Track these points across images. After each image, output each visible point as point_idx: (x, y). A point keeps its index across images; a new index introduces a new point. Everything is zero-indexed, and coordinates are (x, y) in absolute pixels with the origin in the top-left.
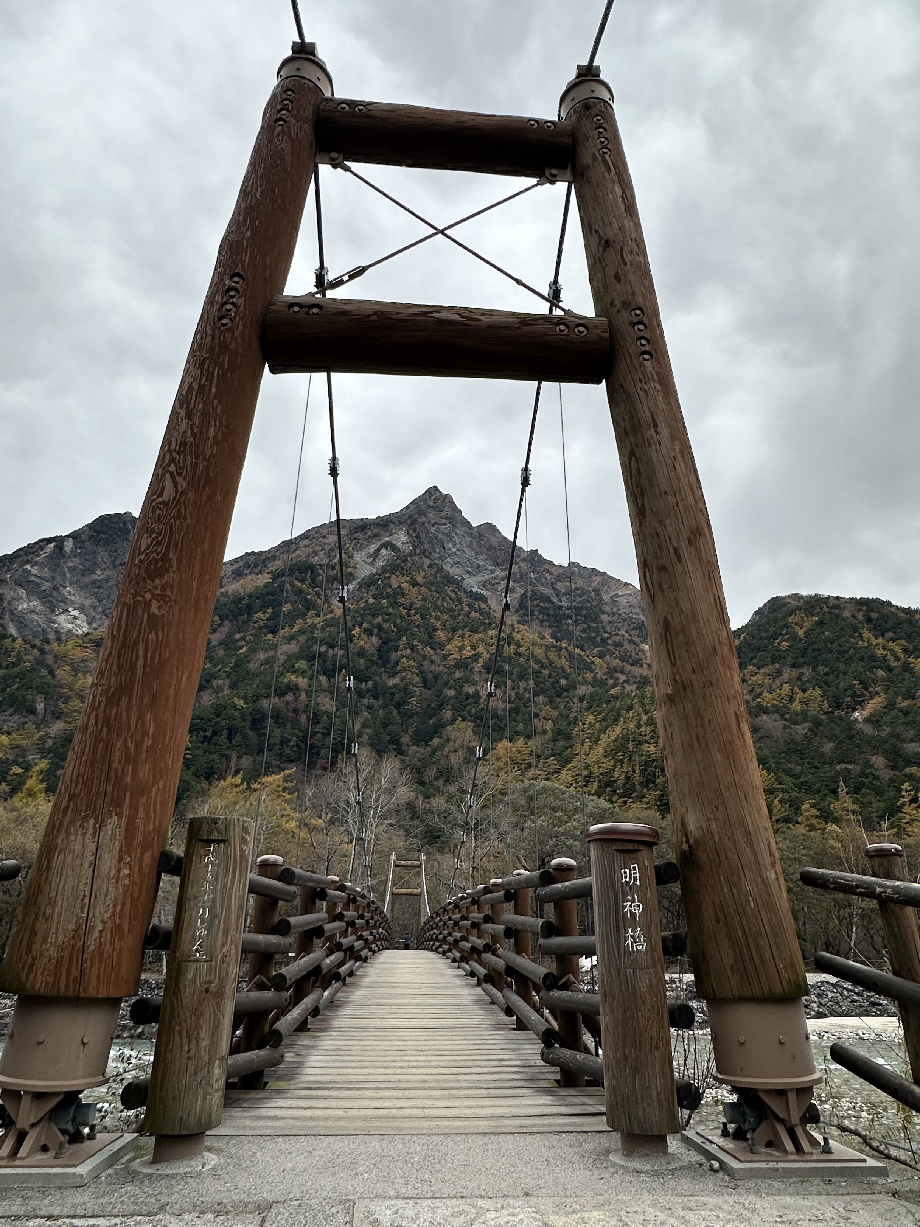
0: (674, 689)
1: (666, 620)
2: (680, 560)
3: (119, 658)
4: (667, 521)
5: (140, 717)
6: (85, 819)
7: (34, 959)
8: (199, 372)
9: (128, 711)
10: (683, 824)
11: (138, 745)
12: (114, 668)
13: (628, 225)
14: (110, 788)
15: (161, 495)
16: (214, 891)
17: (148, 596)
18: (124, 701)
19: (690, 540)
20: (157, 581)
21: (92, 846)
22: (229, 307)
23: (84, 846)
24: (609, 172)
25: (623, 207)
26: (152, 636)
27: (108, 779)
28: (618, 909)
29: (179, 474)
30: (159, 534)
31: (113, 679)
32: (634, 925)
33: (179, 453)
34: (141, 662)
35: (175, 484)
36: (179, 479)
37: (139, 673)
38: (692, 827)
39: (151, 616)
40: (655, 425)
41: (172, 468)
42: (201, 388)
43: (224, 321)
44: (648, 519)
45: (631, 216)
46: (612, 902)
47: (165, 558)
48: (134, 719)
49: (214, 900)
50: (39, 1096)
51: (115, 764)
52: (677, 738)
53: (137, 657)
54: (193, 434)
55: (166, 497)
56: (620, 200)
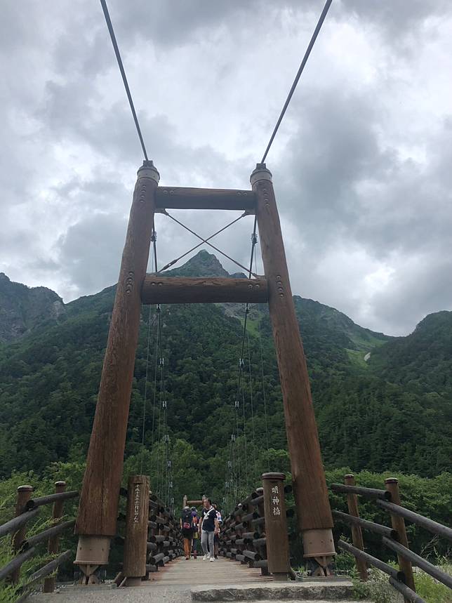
0: (292, 424)
5: (112, 443)
8: (121, 313)
9: (108, 441)
16: (139, 500)
18: (106, 438)
20: (113, 395)
22: (129, 286)
28: (271, 501)
30: (112, 377)
32: (276, 506)
33: (117, 346)
34: (111, 424)
36: (118, 356)
37: (110, 428)
43: (128, 292)
47: (115, 386)
49: (140, 503)
50: (92, 566)
53: (109, 422)
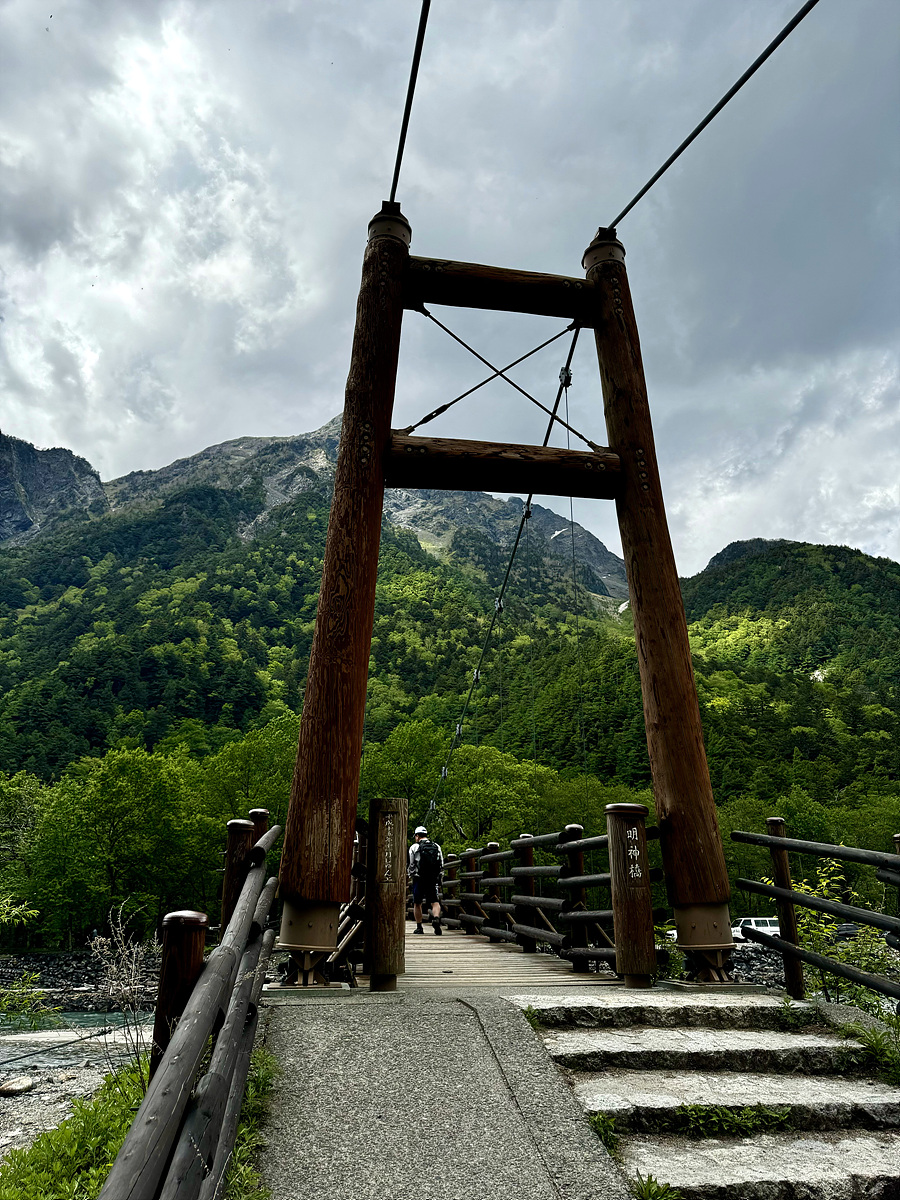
0: (659, 721)
1: (654, 675)
2: (664, 637)
3: (326, 700)
4: (656, 610)
5: (344, 738)
6: (321, 801)
7: (303, 880)
8: (351, 500)
9: (337, 734)
10: (663, 805)
11: (345, 755)
12: (324, 707)
13: (635, 376)
14: (333, 782)
15: (337, 591)
16: (393, 842)
17: (339, 661)
18: (334, 728)
19: (671, 623)
20: (344, 651)
21: (327, 816)
22: (365, 449)
23: (323, 817)
24: (622, 329)
25: (631, 360)
26: (345, 687)
27: (331, 777)
28: (625, 853)
29: (349, 577)
30: (340, 618)
31: (325, 715)
32: (634, 861)
33: (346, 561)
34: (341, 704)
35: (346, 584)
36: (349, 580)
37: (340, 711)
38: (668, 806)
39: (343, 674)
40: (651, 540)
41: (343, 572)
42: (354, 513)
43: (364, 460)
44: (644, 606)
45: (637, 369)
46: (621, 850)
47: (347, 636)
48: (340, 740)
49: (393, 847)
51: (334, 768)
52: (660, 751)
53: (338, 701)
54: (353, 548)
55: (341, 593)
56: (630, 354)
